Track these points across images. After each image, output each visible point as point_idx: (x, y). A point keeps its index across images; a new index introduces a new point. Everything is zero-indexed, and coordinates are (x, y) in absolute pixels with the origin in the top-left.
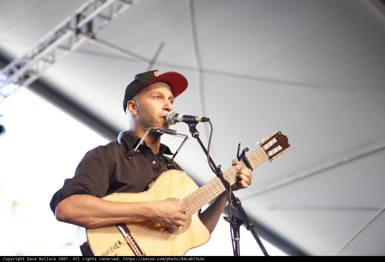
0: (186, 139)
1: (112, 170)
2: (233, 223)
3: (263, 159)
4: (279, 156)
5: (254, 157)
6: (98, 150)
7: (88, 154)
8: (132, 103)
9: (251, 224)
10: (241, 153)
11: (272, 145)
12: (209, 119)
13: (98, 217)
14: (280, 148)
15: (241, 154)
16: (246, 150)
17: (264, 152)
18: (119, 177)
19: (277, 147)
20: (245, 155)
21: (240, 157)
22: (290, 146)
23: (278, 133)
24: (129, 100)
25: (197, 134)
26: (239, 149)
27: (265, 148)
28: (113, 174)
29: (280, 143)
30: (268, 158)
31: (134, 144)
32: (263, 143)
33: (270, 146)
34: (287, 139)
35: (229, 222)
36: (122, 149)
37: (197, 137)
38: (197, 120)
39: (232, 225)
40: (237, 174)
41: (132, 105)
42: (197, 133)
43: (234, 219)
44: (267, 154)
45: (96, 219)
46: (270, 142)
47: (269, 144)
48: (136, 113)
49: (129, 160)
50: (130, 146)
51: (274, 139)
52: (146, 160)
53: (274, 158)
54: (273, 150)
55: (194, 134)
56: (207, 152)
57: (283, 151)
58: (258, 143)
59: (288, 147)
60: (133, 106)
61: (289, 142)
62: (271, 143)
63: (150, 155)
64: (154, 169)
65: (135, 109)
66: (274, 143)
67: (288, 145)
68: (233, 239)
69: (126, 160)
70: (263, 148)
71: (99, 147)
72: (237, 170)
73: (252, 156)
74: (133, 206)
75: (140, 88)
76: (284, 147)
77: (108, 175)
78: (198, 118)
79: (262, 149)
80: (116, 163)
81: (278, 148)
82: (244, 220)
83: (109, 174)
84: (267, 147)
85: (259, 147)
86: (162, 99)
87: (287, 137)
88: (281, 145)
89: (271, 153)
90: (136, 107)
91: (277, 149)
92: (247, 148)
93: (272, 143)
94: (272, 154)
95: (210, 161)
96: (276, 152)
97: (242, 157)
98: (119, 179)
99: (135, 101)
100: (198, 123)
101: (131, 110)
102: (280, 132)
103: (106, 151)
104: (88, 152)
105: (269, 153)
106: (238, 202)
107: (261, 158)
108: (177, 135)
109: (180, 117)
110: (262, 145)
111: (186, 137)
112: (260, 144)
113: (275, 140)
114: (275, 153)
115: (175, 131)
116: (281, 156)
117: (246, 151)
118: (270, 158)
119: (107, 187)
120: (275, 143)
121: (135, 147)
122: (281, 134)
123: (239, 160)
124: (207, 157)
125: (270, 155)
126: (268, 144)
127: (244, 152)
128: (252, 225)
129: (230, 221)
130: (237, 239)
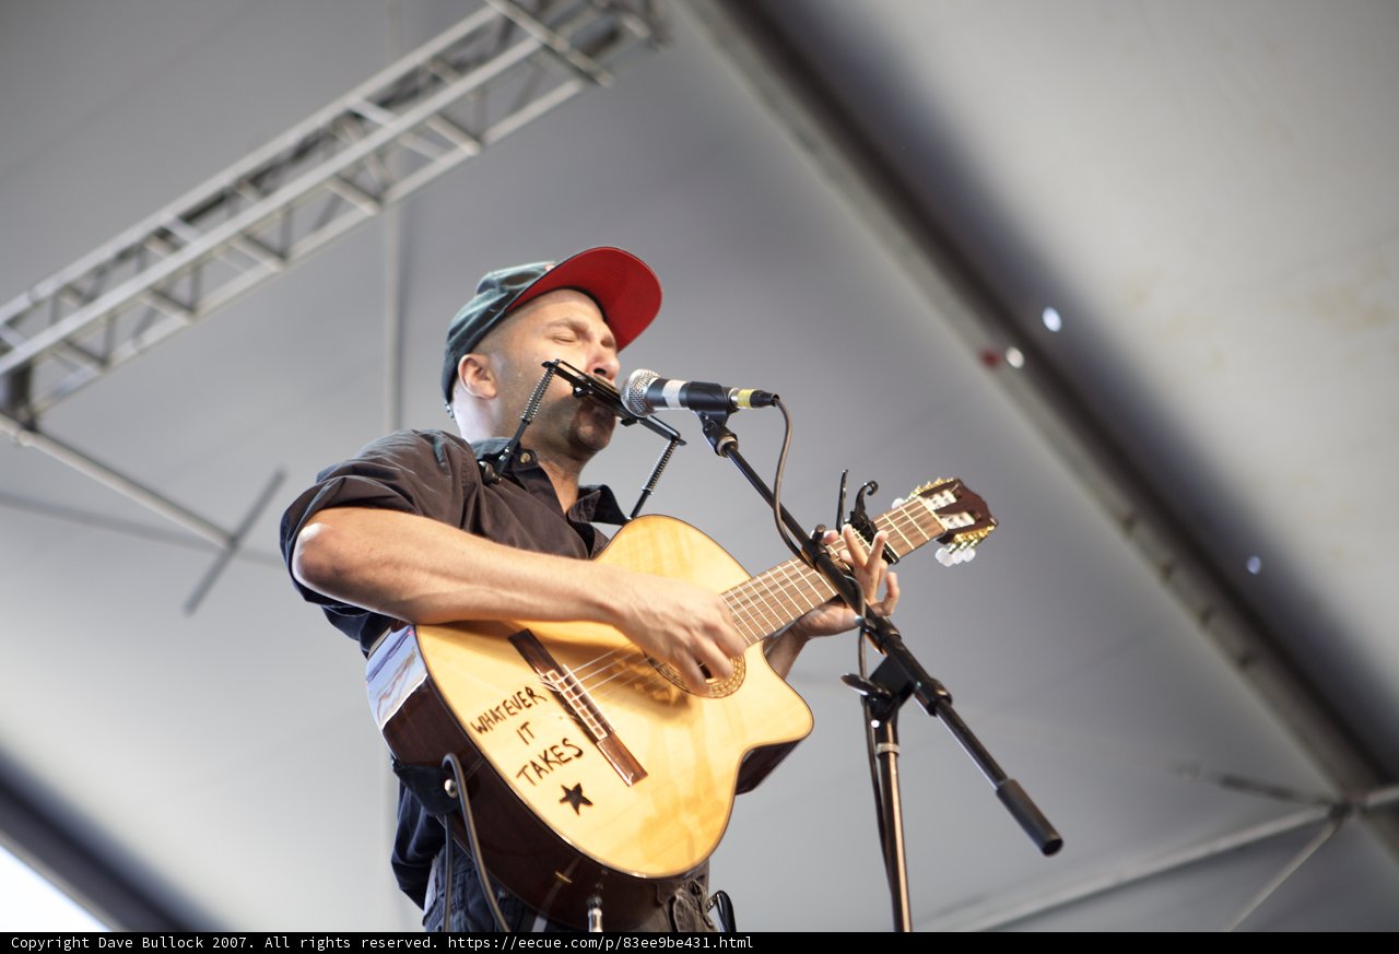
8: (475, 363)
9: (942, 693)
12: (776, 396)
13: (446, 572)
24: (466, 353)
25: (733, 443)
37: (730, 450)
41: (475, 369)
42: (732, 439)
45: (437, 579)
47: (936, 501)
48: (490, 390)
55: (723, 442)
56: (770, 497)
62: (940, 501)
65: (486, 379)
68: (874, 748)
90: (489, 374)
99: (487, 354)
100: (737, 409)
101: (473, 383)
109: (673, 389)
126: (932, 499)
128: (944, 697)
130: (890, 746)
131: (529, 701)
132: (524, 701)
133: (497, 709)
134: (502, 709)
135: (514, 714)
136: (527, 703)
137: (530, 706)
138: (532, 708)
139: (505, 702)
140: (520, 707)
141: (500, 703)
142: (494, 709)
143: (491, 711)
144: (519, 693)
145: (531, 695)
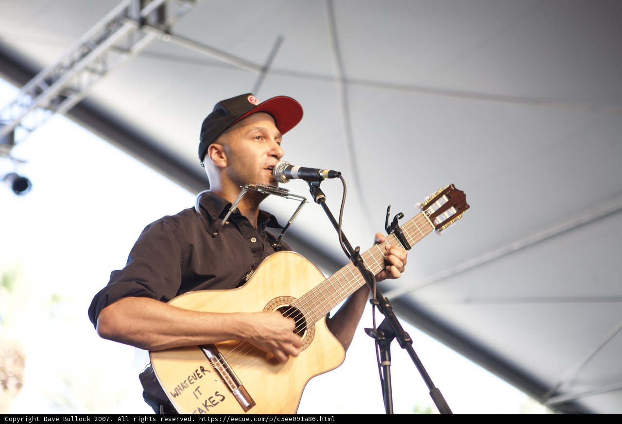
0: (303, 203)
1: (187, 255)
2: (379, 338)
3: (427, 230)
4: (453, 224)
5: (413, 227)
6: (164, 224)
7: (148, 229)
8: (216, 149)
10: (392, 221)
11: (440, 206)
12: (340, 173)
13: (165, 333)
14: (453, 211)
15: (391, 223)
16: (399, 216)
17: (428, 218)
18: (199, 268)
19: (449, 210)
20: (398, 224)
21: (389, 228)
22: (469, 207)
23: (450, 186)
24: (212, 143)
25: (323, 198)
26: (388, 215)
27: (429, 212)
28: (188, 261)
29: (454, 203)
30: (434, 228)
31: (221, 212)
32: (426, 204)
33: (438, 209)
34: (465, 196)
35: (373, 336)
36: (202, 220)
37: (322, 202)
38: (321, 174)
39: (378, 342)
40: (385, 255)
41: (216, 151)
42: (323, 196)
43: (381, 332)
44: (433, 221)
45: (161, 337)
46: (437, 202)
47: (436, 205)
48: (223, 164)
49: (213, 236)
50: (215, 216)
51: (444, 197)
52: (241, 236)
53: (445, 228)
54: (442, 214)
55: (318, 198)
56: (337, 227)
57: (457, 216)
58: (419, 204)
59: (467, 209)
60: (219, 153)
61: (468, 201)
62: (439, 204)
63: (246, 228)
64: (254, 250)
65: (222, 157)
66: (443, 204)
67: (466, 207)
68: (381, 363)
69: (208, 237)
70: (426, 212)
71: (165, 219)
72: (386, 249)
73: (409, 225)
74: (220, 319)
75: (229, 124)
76: (459, 209)
77: (180, 264)
78: (322, 171)
79: (424, 214)
80: (192, 246)
81: (451, 211)
82: (397, 333)
83: (182, 262)
84: (432, 210)
85: (420, 210)
86: (265, 140)
87: (464, 193)
88: (455, 207)
89: (439, 220)
90: (223, 155)
91: (448, 213)
92: (401, 213)
93: (441, 204)
94: (441, 222)
95: (343, 241)
96: (448, 217)
97: (393, 228)
98: (199, 271)
99: (222, 144)
100: (324, 179)
101: (216, 159)
102: (453, 185)
103: (177, 226)
104: (148, 227)
105: (435, 220)
106: (387, 305)
107: (424, 228)
108: (289, 197)
109: (295, 171)
110: (425, 208)
111: (303, 200)
112: (421, 206)
113: (445, 199)
114: (445, 219)
115: (287, 190)
116: (455, 223)
117: (400, 218)
118: (438, 227)
119: (178, 283)
120: (445, 203)
121: (222, 217)
122: (455, 189)
123: (389, 233)
124: (338, 234)
125: (437, 223)
126: (434, 205)
127: (395, 220)
128: (408, 341)
129: (375, 335)
130: (387, 363)
131: (202, 374)
132: (198, 375)
133: (185, 382)
134: (188, 382)
135: (194, 382)
136: (200, 376)
137: (202, 376)
138: (202, 377)
139: (189, 377)
140: (197, 379)
141: (186, 378)
142: (183, 383)
143: (181, 384)
144: (197, 371)
145: (203, 370)
